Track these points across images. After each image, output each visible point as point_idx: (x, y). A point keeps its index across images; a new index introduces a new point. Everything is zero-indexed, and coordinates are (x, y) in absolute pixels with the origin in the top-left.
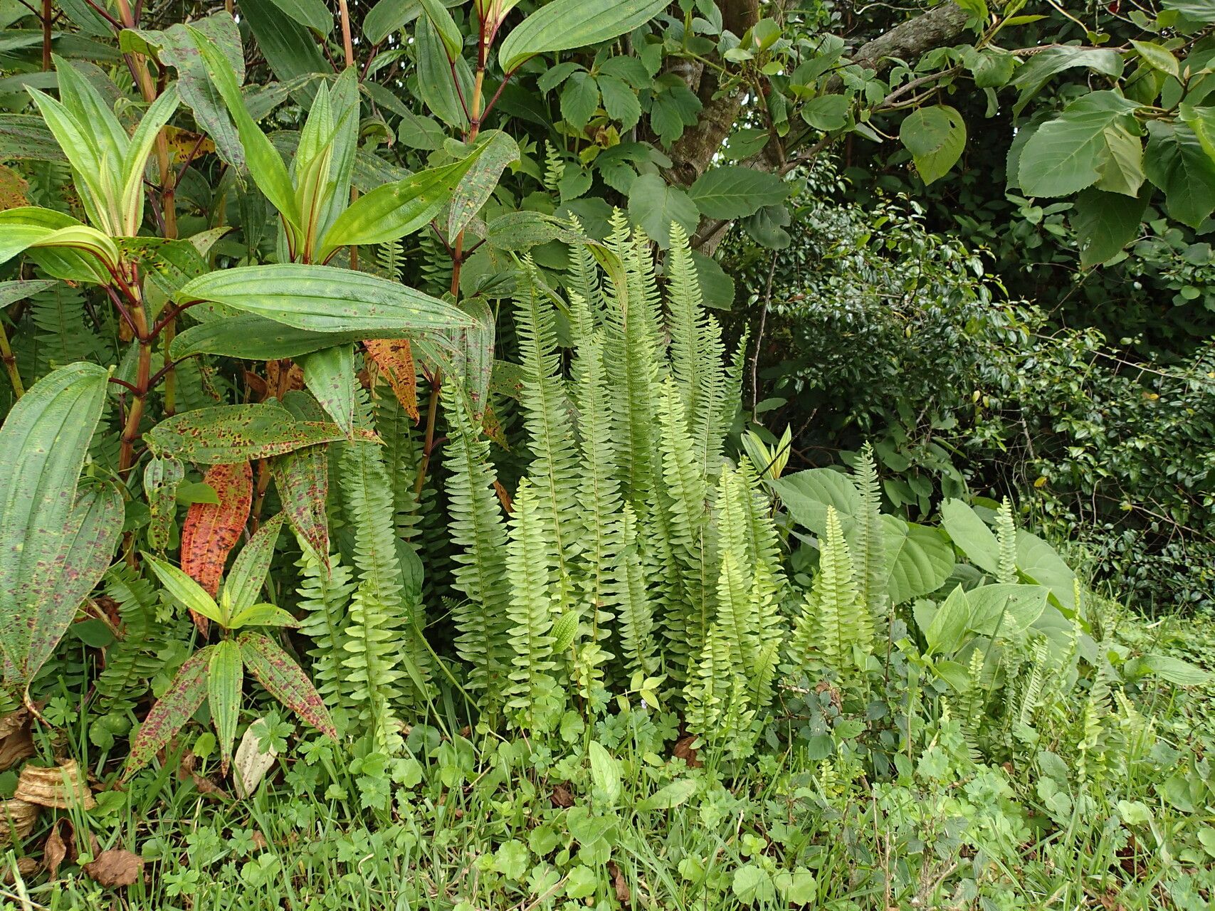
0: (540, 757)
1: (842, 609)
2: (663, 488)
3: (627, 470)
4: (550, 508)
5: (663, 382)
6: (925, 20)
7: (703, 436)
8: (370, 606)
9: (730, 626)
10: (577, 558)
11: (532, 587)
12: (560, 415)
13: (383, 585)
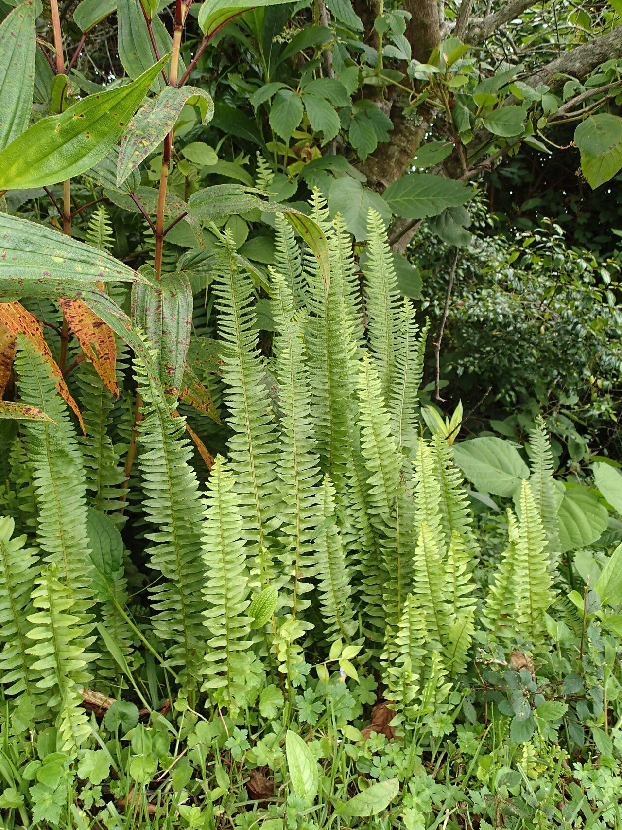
0: (237, 743)
1: (534, 578)
2: (360, 461)
3: (326, 443)
4: (250, 483)
5: (361, 360)
6: (591, 46)
7: (398, 411)
8: (55, 591)
9: (425, 594)
10: (276, 533)
11: (229, 566)
12: (259, 390)
13: (72, 566)
